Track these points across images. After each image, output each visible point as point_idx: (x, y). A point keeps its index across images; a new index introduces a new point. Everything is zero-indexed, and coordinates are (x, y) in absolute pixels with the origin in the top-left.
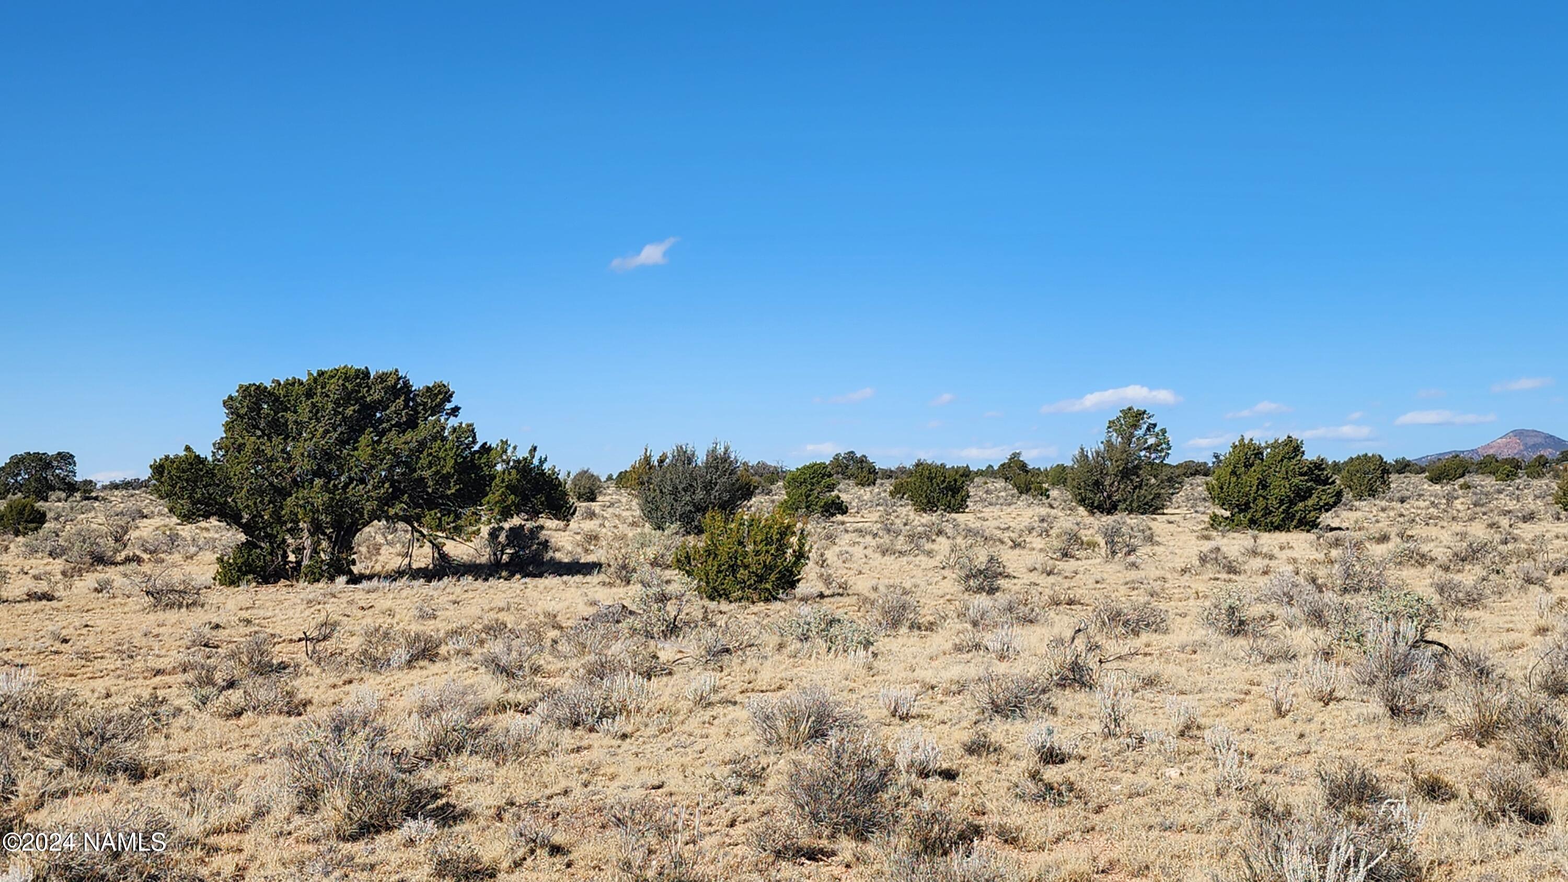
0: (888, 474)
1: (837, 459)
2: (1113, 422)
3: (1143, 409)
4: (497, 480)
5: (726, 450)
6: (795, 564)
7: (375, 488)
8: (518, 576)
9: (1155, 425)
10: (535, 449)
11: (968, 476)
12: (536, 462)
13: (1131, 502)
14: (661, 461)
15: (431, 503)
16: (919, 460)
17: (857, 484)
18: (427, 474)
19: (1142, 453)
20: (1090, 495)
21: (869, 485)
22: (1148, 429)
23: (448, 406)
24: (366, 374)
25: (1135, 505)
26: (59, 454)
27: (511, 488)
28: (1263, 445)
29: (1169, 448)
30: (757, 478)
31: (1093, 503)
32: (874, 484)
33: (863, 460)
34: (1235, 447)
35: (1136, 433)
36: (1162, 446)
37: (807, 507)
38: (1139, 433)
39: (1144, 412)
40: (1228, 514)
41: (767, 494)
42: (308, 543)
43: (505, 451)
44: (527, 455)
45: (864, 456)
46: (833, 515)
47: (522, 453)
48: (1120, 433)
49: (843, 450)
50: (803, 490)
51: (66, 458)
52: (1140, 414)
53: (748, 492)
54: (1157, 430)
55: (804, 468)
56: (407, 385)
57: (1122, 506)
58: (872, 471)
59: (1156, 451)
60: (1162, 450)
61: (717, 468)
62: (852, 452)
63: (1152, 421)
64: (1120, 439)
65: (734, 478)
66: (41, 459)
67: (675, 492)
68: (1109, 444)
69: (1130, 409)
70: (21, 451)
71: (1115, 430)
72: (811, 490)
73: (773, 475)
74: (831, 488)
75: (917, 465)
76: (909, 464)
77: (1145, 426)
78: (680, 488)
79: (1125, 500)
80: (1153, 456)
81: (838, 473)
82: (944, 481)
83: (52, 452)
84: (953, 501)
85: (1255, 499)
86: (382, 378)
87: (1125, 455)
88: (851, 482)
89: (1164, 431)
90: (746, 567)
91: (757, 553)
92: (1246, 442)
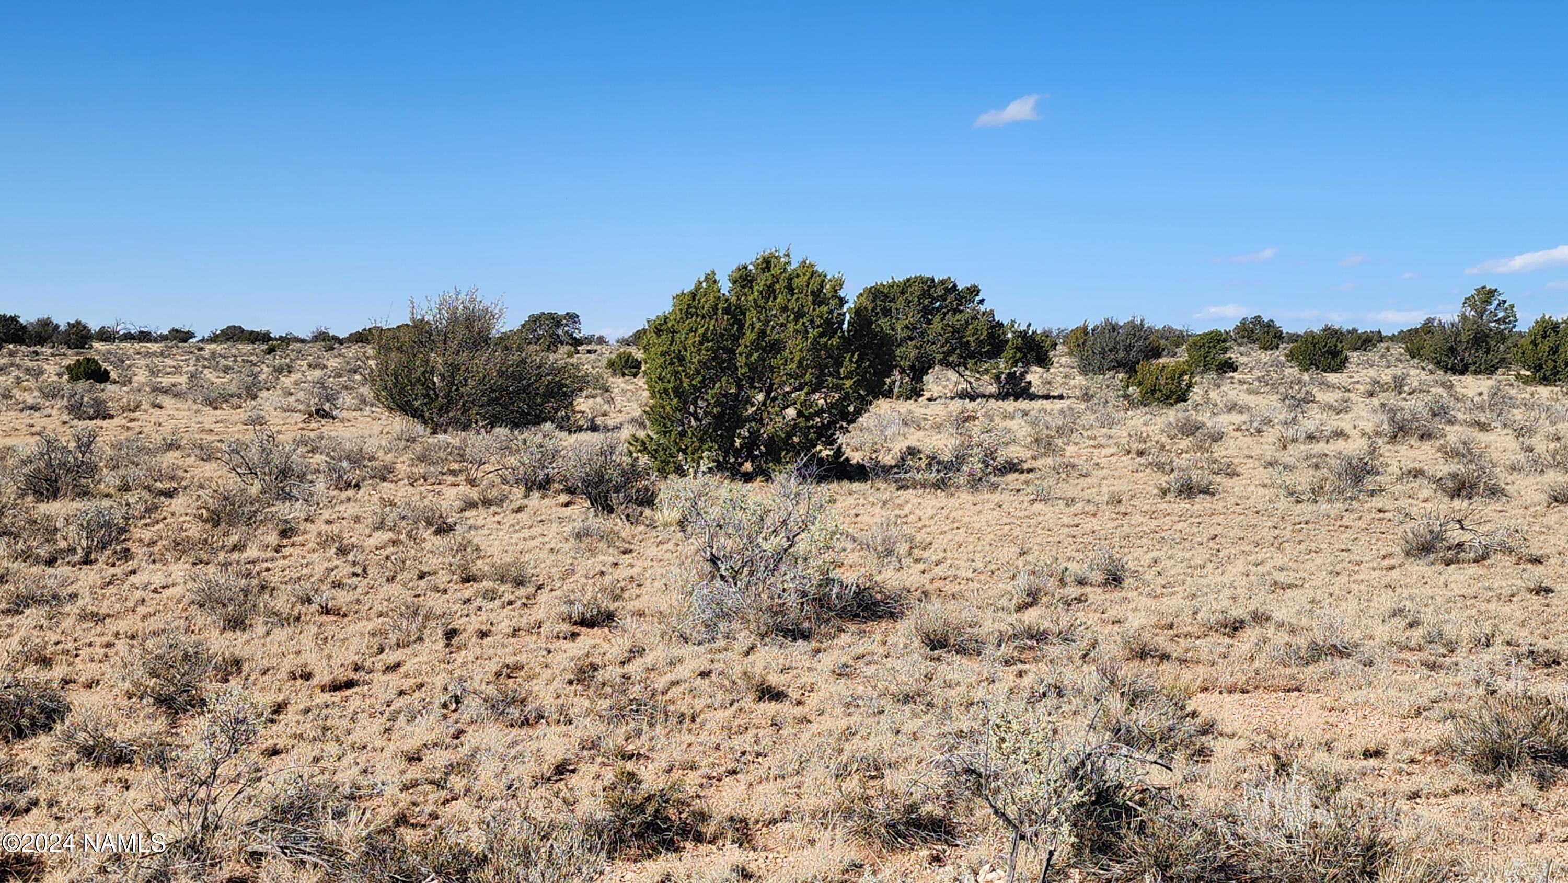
0: (1294, 338)
1: (1244, 324)
2: (1468, 299)
3: (1494, 288)
4: (1010, 343)
5: (1142, 321)
6: (1187, 390)
7: (942, 346)
8: (1021, 399)
9: (1505, 302)
10: (1030, 325)
11: (1370, 341)
12: (1030, 332)
13: (1481, 364)
14: (1093, 330)
15: (972, 356)
16: (1326, 326)
17: (1260, 348)
18: (971, 339)
19: (1493, 324)
20: (1444, 358)
21: (1272, 349)
22: (1499, 305)
23: (977, 298)
24: (933, 280)
25: (1483, 367)
26: (568, 314)
27: (1018, 349)
28: (1560, 321)
29: (1516, 321)
30: (1163, 342)
31: (1447, 365)
32: (1277, 348)
33: (1270, 325)
34: (1537, 322)
35: (1488, 307)
36: (1509, 318)
37: (1205, 366)
38: (1492, 307)
39: (1496, 290)
40: (1528, 373)
41: (1172, 356)
42: (898, 378)
43: (1013, 326)
44: (1025, 328)
45: (1272, 321)
46: (1226, 372)
47: (1023, 328)
48: (1473, 307)
49: (1250, 314)
50: (1202, 352)
51: (573, 318)
52: (1491, 293)
53: (1157, 353)
54: (1506, 305)
55: (1203, 334)
56: (955, 286)
57: (1472, 368)
58: (1279, 336)
59: (1505, 322)
60: (1509, 323)
61: (1135, 336)
62: (1259, 317)
63: (1501, 298)
64: (1473, 313)
65: (1147, 342)
66: (553, 319)
67: (1103, 353)
68: (1464, 317)
69: (1483, 288)
70: (537, 312)
71: (1469, 306)
72: (1208, 352)
73: (1179, 338)
74: (1225, 350)
75: (1325, 330)
76: (1317, 328)
77: (1497, 302)
78: (1107, 349)
79: (1475, 363)
80: (1502, 327)
81: (1244, 337)
82: (1325, 346)
83: (562, 312)
84: (1332, 362)
85: (1546, 361)
86: (943, 282)
87: (1475, 326)
88: (1256, 346)
89: (1512, 306)
90: (1161, 391)
91: (1167, 384)
92: (1547, 317)
